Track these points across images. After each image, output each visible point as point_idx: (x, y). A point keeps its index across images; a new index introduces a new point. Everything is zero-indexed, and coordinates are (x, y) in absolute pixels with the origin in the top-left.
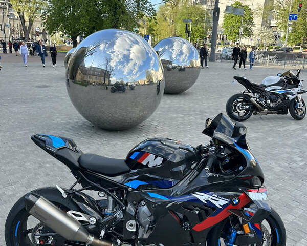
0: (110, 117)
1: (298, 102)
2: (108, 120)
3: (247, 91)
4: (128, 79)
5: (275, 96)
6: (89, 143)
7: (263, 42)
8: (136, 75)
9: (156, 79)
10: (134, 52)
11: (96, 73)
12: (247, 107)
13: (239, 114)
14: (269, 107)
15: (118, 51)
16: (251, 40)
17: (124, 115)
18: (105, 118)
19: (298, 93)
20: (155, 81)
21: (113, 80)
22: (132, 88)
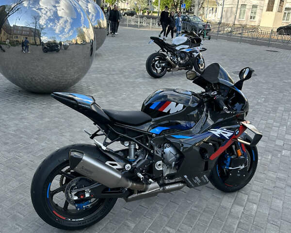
0: (43, 79)
1: (200, 58)
2: (42, 82)
3: (161, 50)
4: (61, 38)
5: (183, 54)
6: (27, 108)
7: (138, 6)
8: (68, 33)
9: (89, 38)
10: (63, 8)
11: (24, 32)
12: (164, 65)
13: (157, 71)
14: (180, 64)
15: (46, 8)
16: (128, 4)
17: (59, 77)
18: (39, 80)
19: (201, 51)
20: (88, 40)
21: (45, 39)
22: (66, 47)
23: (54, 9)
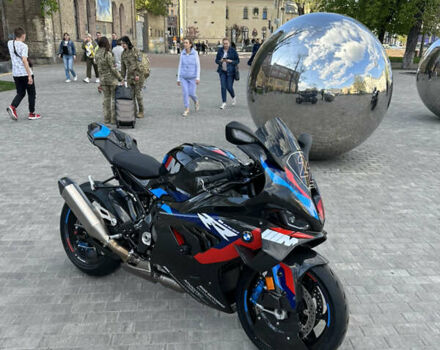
23: (333, 48)
